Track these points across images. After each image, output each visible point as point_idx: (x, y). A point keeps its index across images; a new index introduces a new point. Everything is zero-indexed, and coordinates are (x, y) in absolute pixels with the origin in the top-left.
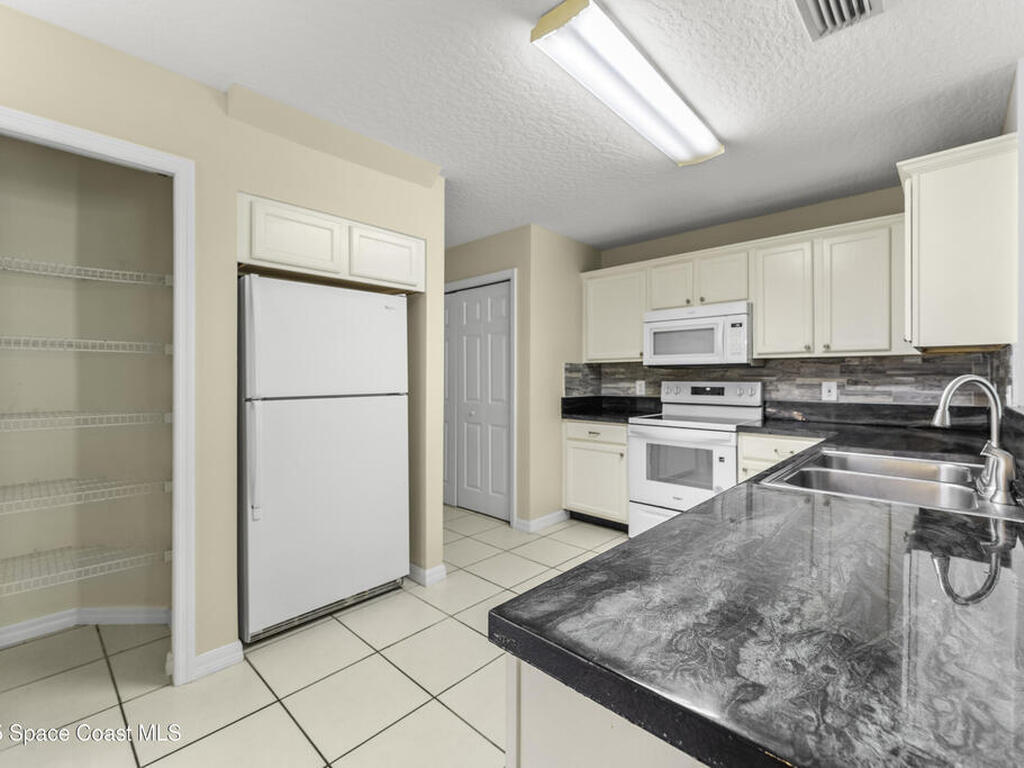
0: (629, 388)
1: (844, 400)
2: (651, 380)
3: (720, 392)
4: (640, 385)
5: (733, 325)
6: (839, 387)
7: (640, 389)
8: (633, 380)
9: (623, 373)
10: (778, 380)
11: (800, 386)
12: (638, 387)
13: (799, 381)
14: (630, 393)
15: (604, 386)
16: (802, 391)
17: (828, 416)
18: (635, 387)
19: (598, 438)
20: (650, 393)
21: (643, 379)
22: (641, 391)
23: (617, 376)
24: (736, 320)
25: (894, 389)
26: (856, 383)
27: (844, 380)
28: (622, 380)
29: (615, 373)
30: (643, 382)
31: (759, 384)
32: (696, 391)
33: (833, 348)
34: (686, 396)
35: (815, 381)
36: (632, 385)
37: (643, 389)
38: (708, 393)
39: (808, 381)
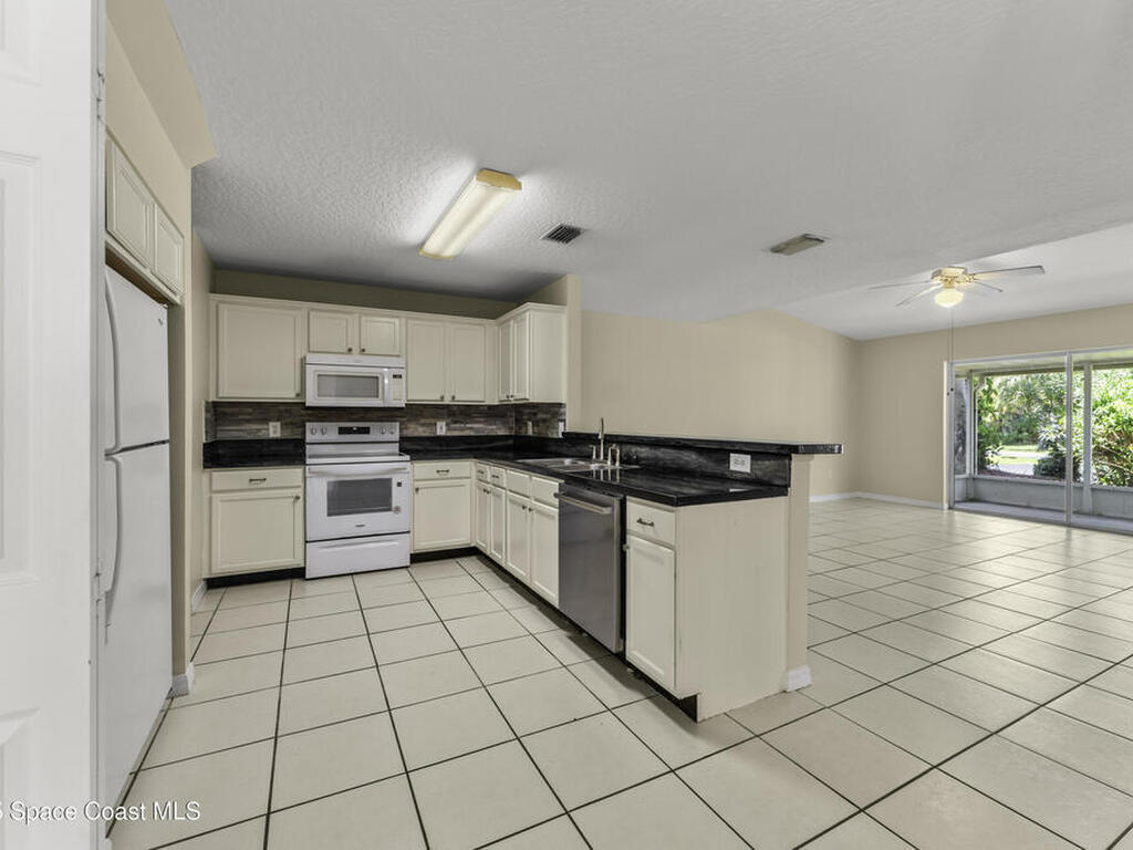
0: (259, 430)
1: (449, 434)
2: (288, 420)
3: (366, 431)
4: (274, 427)
5: (395, 376)
6: (447, 425)
7: (274, 430)
8: (266, 421)
9: (249, 414)
10: (409, 421)
11: (423, 425)
12: (271, 430)
13: (422, 421)
14: (262, 435)
15: (220, 428)
16: (425, 428)
17: (441, 445)
18: (268, 429)
19: (264, 485)
20: (288, 435)
21: (278, 420)
22: (275, 432)
23: (240, 417)
24: (397, 372)
25: (475, 426)
26: (456, 422)
27: (448, 421)
28: (248, 421)
29: (239, 414)
30: (278, 424)
31: (398, 424)
32: (342, 431)
33: (456, 399)
34: (333, 435)
35: (433, 421)
36: (265, 427)
37: (279, 429)
38: (355, 432)
39: (428, 421)
